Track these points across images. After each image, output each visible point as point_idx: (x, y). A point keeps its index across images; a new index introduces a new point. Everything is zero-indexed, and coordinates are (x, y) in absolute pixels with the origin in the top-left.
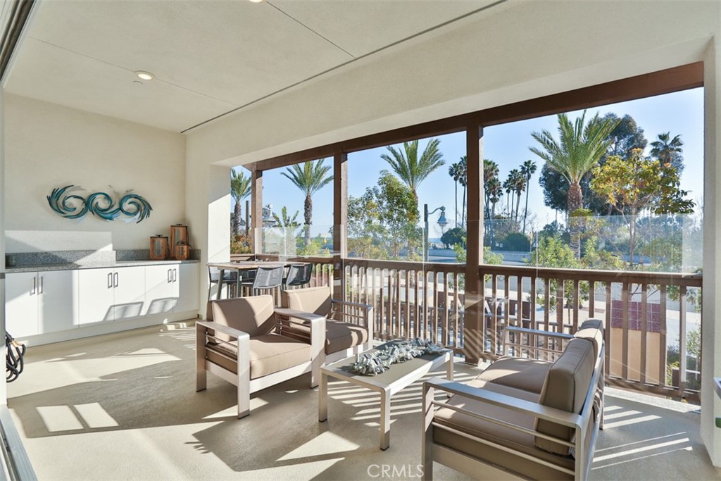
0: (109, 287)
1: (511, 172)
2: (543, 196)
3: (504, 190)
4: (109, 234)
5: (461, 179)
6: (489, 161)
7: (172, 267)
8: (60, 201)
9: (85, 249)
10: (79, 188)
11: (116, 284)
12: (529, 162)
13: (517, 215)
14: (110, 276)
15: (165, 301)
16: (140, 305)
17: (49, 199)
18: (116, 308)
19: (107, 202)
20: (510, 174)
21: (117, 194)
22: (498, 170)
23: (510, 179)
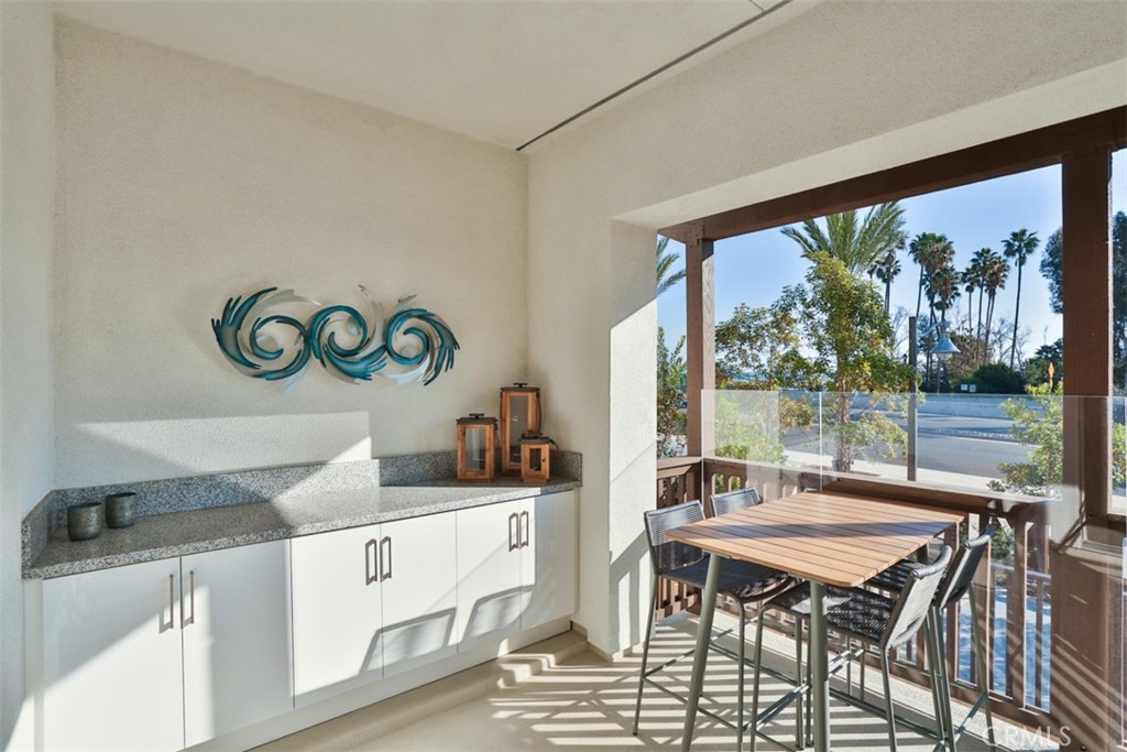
0: (369, 581)
1: (977, 253)
2: (1050, 294)
3: (962, 288)
4: (361, 418)
5: (880, 270)
6: (937, 235)
7: (517, 507)
8: (244, 333)
9: (304, 460)
10: (290, 295)
11: (386, 571)
12: (1023, 232)
13: (988, 332)
14: (372, 547)
15: (505, 597)
16: (447, 618)
17: (218, 328)
18: (388, 637)
19: (354, 330)
20: (975, 257)
21: (377, 307)
22: (953, 252)
23: (974, 267)
